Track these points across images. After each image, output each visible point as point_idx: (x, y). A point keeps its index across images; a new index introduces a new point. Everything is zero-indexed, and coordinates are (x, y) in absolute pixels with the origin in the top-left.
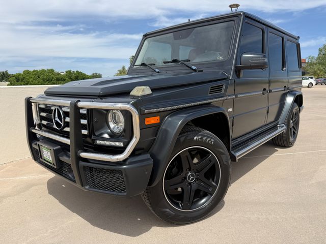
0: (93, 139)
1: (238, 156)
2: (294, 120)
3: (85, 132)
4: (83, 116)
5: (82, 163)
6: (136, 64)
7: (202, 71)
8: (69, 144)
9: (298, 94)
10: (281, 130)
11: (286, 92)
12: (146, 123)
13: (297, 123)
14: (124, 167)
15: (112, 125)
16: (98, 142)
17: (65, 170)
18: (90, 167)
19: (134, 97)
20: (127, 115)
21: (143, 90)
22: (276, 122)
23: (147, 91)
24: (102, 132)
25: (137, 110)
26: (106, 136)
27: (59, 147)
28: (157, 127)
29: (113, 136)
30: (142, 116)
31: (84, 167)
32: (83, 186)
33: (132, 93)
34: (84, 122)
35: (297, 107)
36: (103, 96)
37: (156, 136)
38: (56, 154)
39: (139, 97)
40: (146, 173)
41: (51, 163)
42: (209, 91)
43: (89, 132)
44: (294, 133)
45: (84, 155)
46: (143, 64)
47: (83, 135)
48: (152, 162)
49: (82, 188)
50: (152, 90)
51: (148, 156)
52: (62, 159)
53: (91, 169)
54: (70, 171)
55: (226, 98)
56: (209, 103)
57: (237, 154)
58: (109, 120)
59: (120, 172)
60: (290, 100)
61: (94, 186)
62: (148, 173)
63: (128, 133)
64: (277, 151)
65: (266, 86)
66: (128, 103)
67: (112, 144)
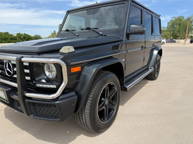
0: (34, 83)
1: (129, 88)
2: (157, 64)
3: (28, 78)
4: (26, 67)
5: (27, 100)
6: (62, 30)
7: (106, 35)
8: (17, 87)
9: (160, 49)
10: (151, 70)
11: (153, 47)
12: (72, 71)
13: (159, 66)
14: (57, 102)
15: (47, 73)
16: (38, 85)
17: (16, 104)
18: (33, 103)
19: (62, 54)
20: (58, 67)
21: (69, 49)
22: (148, 66)
23: (72, 49)
24: (41, 78)
25: (65, 63)
26: (44, 81)
27: (10, 89)
28: (79, 74)
29: (49, 81)
30: (69, 67)
31: (29, 103)
32: (28, 115)
33: (61, 51)
34: (27, 71)
35: (159, 56)
36: (40, 53)
37: (79, 79)
38: (8, 94)
39: (66, 53)
40: (73, 105)
41: (5, 100)
42: (112, 48)
43: (31, 78)
44: (158, 71)
45: (28, 95)
46: (67, 30)
47: (27, 80)
48: (76, 97)
49: (28, 117)
50: (75, 48)
51: (73, 93)
52: (12, 97)
53: (34, 104)
54: (19, 105)
55: (121, 53)
56: (112, 57)
57: (128, 87)
58: (45, 70)
59: (55, 106)
60: (155, 52)
61: (37, 115)
62: (74, 105)
63: (59, 79)
64: (148, 82)
65: (143, 45)
66: (58, 58)
67: (48, 86)
